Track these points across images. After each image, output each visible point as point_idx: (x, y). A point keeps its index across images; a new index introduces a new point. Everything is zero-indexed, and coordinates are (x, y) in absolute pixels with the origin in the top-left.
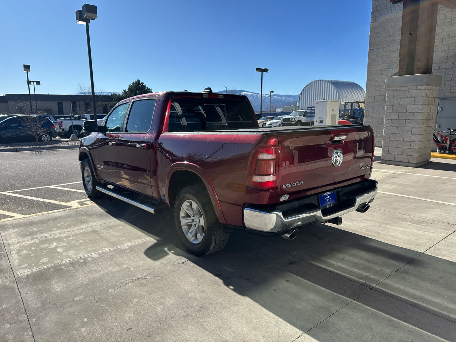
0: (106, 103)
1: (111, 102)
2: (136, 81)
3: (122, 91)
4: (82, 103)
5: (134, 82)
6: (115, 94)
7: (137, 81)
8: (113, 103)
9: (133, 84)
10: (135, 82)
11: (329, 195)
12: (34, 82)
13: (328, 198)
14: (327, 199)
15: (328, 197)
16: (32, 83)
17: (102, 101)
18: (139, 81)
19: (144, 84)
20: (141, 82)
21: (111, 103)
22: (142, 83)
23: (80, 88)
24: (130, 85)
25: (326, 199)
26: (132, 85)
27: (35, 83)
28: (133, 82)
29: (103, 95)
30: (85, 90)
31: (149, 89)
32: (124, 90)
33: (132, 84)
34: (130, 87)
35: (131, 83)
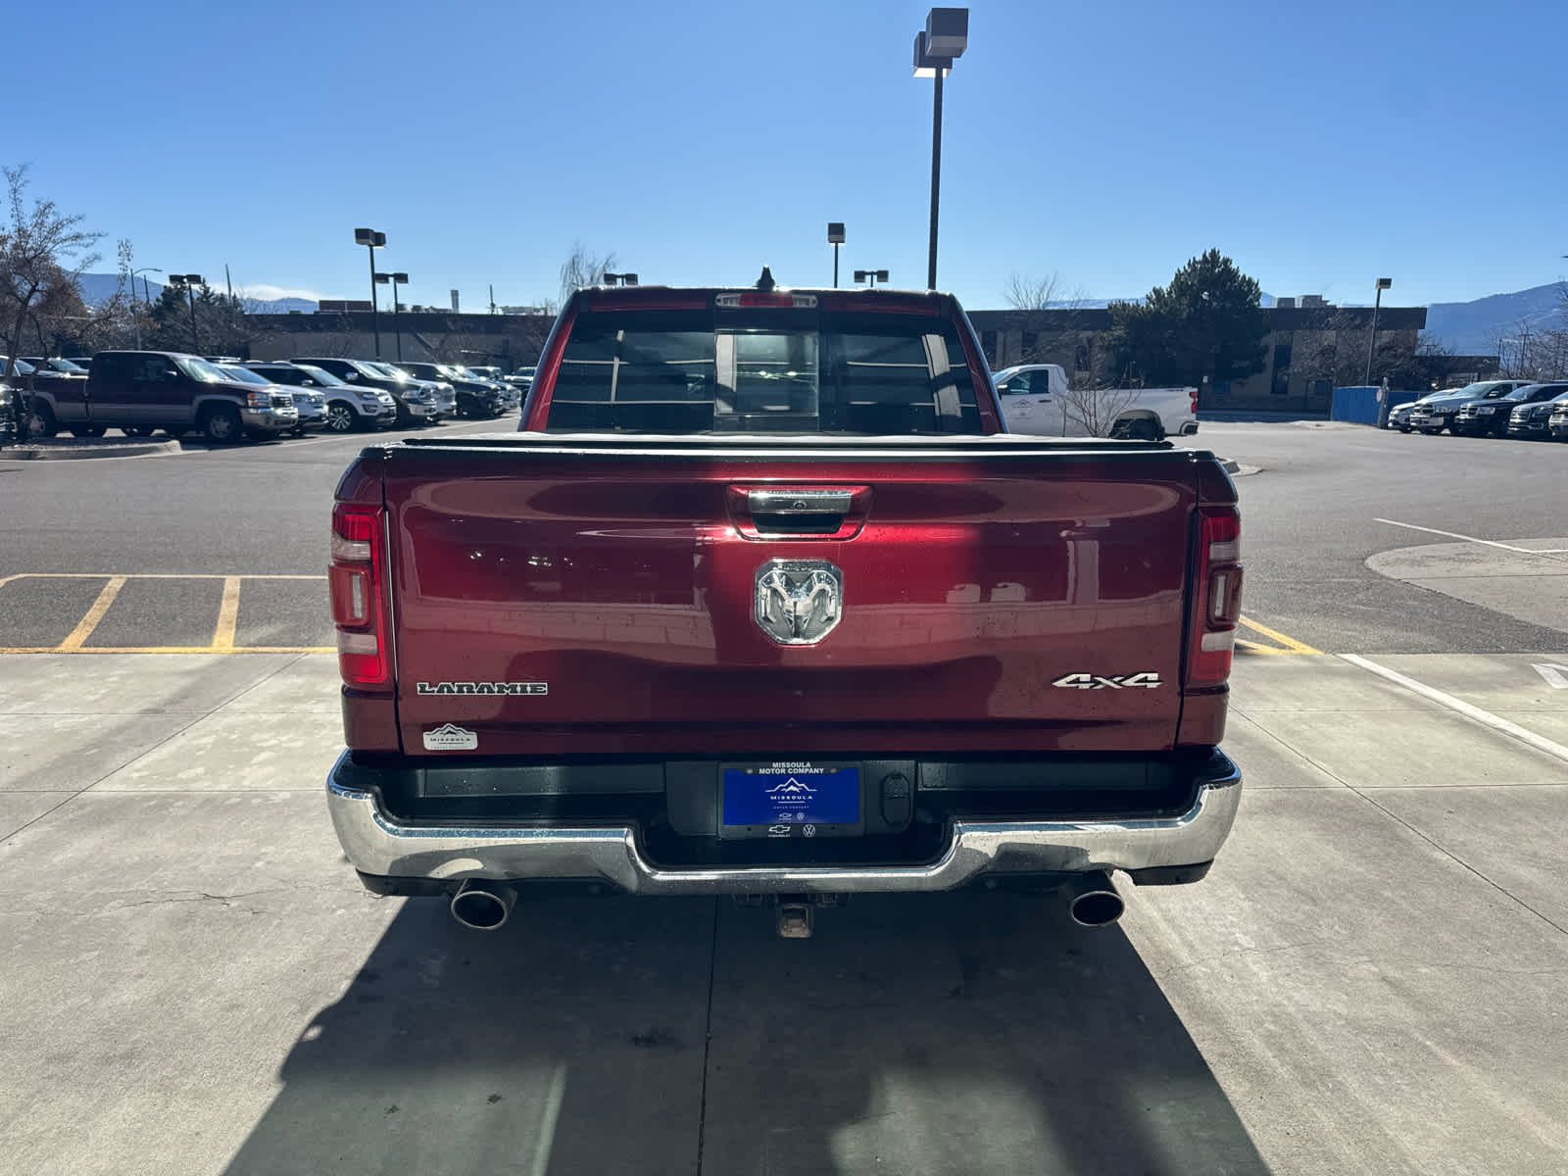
0: (1090, 334)
1: (1104, 331)
2: (1204, 256)
3: (1149, 291)
4: (1014, 337)
5: (1197, 259)
6: (1124, 305)
7: (1207, 255)
8: (1112, 335)
9: (1193, 264)
10: (1199, 258)
11: (800, 778)
12: (872, 274)
13: (792, 793)
14: (779, 793)
15: (792, 788)
16: (868, 278)
17: (1076, 327)
18: (1214, 254)
19: (1234, 266)
20: (1222, 256)
21: (1105, 335)
22: (1227, 261)
23: (1015, 286)
24: (1182, 270)
25: (773, 794)
26: (1189, 271)
27: (875, 277)
28: (1194, 259)
29: (1083, 308)
30: (1029, 292)
31: (1250, 279)
32: (1155, 290)
33: (1189, 264)
34: (1178, 276)
35: (1187, 262)
